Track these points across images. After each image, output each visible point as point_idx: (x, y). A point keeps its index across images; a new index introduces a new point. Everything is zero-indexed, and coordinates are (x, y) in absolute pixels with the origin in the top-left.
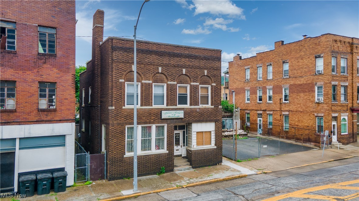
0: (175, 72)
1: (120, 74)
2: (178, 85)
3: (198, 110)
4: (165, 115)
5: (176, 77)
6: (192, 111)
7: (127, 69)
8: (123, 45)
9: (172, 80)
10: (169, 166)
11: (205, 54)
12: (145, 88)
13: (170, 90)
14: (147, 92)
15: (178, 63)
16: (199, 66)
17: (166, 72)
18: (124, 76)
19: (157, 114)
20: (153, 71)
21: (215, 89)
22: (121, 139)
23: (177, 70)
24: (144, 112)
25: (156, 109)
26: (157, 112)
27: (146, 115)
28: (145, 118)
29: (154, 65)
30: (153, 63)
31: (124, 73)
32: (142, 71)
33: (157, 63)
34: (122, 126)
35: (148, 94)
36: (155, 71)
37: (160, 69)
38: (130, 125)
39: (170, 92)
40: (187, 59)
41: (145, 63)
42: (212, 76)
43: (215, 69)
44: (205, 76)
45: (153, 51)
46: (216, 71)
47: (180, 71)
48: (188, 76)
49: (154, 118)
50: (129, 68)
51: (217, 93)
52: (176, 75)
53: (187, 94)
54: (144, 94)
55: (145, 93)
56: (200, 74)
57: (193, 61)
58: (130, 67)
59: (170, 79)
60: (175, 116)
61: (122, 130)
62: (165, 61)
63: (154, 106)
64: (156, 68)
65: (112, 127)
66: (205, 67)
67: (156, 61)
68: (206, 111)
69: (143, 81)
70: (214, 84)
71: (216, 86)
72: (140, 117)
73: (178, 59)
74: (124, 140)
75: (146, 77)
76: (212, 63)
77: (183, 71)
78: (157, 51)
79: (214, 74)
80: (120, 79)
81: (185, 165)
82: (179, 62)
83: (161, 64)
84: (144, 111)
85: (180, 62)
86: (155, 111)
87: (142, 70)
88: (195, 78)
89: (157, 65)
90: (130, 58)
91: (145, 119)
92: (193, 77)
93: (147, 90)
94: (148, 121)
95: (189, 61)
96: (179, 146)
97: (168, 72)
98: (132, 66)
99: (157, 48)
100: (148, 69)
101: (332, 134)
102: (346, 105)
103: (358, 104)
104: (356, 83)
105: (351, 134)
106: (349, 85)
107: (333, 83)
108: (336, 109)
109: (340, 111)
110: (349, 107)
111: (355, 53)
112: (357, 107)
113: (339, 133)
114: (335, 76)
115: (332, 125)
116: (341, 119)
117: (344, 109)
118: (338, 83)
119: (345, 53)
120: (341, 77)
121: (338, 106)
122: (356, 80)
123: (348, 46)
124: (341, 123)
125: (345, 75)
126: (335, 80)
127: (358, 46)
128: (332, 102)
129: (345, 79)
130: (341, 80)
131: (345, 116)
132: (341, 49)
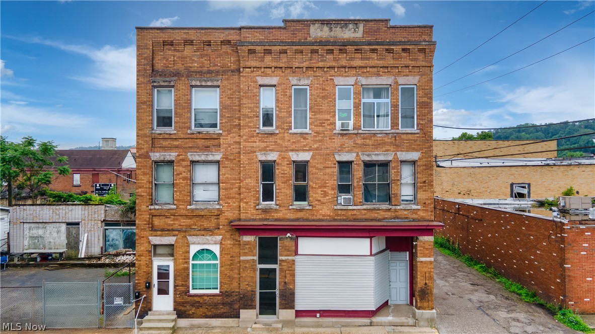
101: (155, 290)
102: (212, 213)
103: (265, 211)
104: (255, 152)
105: (232, 294)
106: (226, 158)
107: (156, 156)
108: (172, 225)
109: (185, 231)
110: (227, 219)
111: (250, 68)
112: (260, 219)
113: (182, 289)
114: (167, 136)
115: (152, 268)
116: (188, 252)
117: (206, 224)
118: (179, 155)
119: (209, 72)
120: (192, 137)
121: (180, 217)
122: (254, 145)
123: (226, 53)
124: (191, 262)
125: (208, 133)
126: (164, 148)
127: (258, 48)
128: (152, 207)
129: (210, 144)
130: (191, 147)
131: (209, 244)
132: (196, 62)
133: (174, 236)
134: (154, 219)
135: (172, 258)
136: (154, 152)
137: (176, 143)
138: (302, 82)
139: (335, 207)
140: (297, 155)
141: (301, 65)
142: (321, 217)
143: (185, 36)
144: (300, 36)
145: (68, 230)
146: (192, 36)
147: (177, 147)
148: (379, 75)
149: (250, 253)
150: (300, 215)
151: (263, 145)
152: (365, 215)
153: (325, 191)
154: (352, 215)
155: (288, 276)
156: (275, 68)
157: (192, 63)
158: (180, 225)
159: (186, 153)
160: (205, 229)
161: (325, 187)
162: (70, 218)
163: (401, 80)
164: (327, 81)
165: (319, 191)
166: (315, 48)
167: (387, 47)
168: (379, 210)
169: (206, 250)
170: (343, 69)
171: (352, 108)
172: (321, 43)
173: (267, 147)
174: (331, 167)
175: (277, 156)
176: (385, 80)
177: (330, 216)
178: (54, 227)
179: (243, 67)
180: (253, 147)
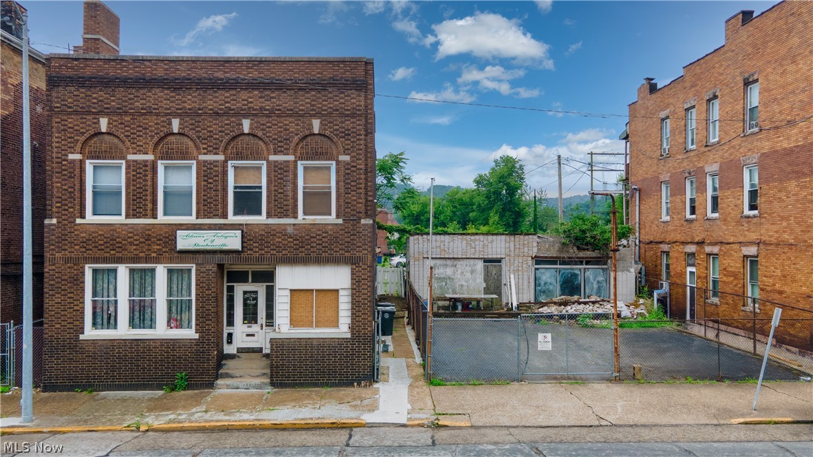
0: (220, 129)
1: (69, 140)
2: (229, 162)
3: (290, 230)
4: (185, 241)
5: (222, 141)
6: (269, 231)
7: (87, 128)
8: (77, 70)
9: (210, 151)
10: (202, 374)
11: (314, 75)
12: (134, 173)
13: (204, 176)
14: (140, 183)
15: (227, 105)
16: (291, 110)
17: (191, 129)
18: (79, 145)
19: (168, 238)
20: (157, 129)
21: (347, 171)
22: (72, 295)
23: (226, 125)
24: (131, 233)
25: (163, 226)
26: (166, 233)
27: (136, 240)
28: (135, 247)
29: (157, 115)
30: (154, 109)
31: (78, 138)
32: (127, 131)
33: (166, 109)
34: (75, 265)
35: (141, 188)
36: (162, 129)
37: (176, 125)
38: (96, 263)
39: (204, 181)
40: (256, 92)
41: (132, 111)
42: (337, 135)
43: (347, 116)
44: (314, 134)
45: (155, 79)
46: (352, 120)
47: (233, 127)
48: (260, 139)
49: (158, 247)
50: (93, 125)
51: (352, 183)
52: (222, 137)
53: (260, 187)
54: (132, 188)
55: (133, 185)
56: (297, 130)
57: (272, 95)
58: (94, 123)
59: (204, 149)
60: (214, 243)
61: (75, 275)
62: (188, 102)
63: (162, 218)
64: (163, 122)
65: (50, 265)
66: (312, 110)
67: (165, 104)
68: (318, 233)
69: (130, 157)
70: (346, 158)
71: (353, 161)
72: (120, 245)
73: (227, 95)
74: (81, 298)
75: (138, 146)
76: (338, 98)
77: (242, 125)
78: (167, 79)
79: (343, 130)
80: (69, 153)
81: (258, 376)
82: (229, 103)
83: (178, 111)
84: (132, 230)
85: (234, 102)
86: (161, 229)
87: (127, 128)
88: (280, 142)
89: (167, 114)
90: (95, 101)
91: (135, 250)
92: (275, 139)
93: (140, 178)
94: (141, 255)
95: (261, 97)
96: (254, 325)
97: (199, 129)
98: (99, 121)
99: (166, 70)
100: (142, 127)
145: (486, 268)
162: (490, 252)
178: (466, 265)
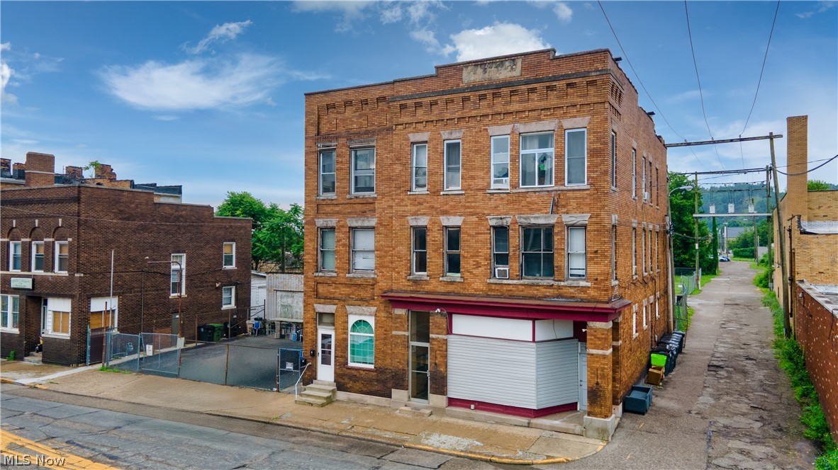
0: (28, 225)
2: (33, 242)
4: (14, 283)
6: (43, 279)
9: (26, 237)
11: (60, 195)
13: (24, 249)
14: (3, 253)
15: (31, 212)
16: (52, 214)
17: (19, 225)
21: (71, 247)
23: (30, 222)
25: (10, 275)
29: (8, 218)
30: (8, 215)
33: (12, 215)
36: (10, 225)
37: (14, 223)
39: (24, 252)
40: (39, 205)
42: (67, 227)
44: (60, 227)
45: (7, 201)
46: (73, 219)
47: (32, 224)
48: (42, 230)
51: (73, 254)
52: (29, 229)
56: (53, 225)
57: (45, 206)
59: (23, 235)
62: (19, 211)
63: (11, 271)
64: (10, 222)
66: (59, 213)
67: (11, 212)
68: (60, 281)
70: (70, 240)
71: (73, 242)
73: (31, 207)
75: (2, 234)
76: (68, 207)
77: (35, 222)
78: (11, 200)
79: (70, 224)
83: (16, 216)
85: (34, 211)
89: (12, 218)
92: (46, 230)
93: (3, 250)
94: (3, 289)
95: (41, 208)
97: (22, 225)
100: (4, 224)
101: (319, 359)
102: (367, 282)
103: (416, 282)
104: (407, 216)
105: (386, 371)
106: (380, 224)
107: (320, 222)
108: (333, 294)
109: (344, 301)
110: (380, 289)
111: (402, 124)
112: (410, 291)
113: (341, 360)
114: (329, 202)
115: (316, 336)
116: (347, 322)
117: (363, 294)
118: (339, 222)
119: (367, 133)
120: (350, 203)
121: (340, 285)
122: (406, 209)
123: (382, 110)
124: (350, 333)
125: (364, 198)
126: (327, 215)
127: (409, 102)
128: (317, 274)
129: (367, 207)
130: (349, 213)
131: (366, 315)
132: (355, 123)
133: (335, 304)
134: (319, 286)
135: (334, 327)
136: (318, 218)
137: (337, 209)
138: (454, 136)
139: (488, 281)
140: (448, 219)
141: (453, 116)
142: (473, 292)
143: (345, 97)
144: (452, 83)
146: (352, 96)
147: (338, 213)
148: (539, 119)
149: (402, 328)
150: (451, 288)
151: (414, 209)
152: (522, 291)
153: (477, 262)
154: (508, 290)
155: (438, 356)
156: (427, 122)
157: (351, 125)
158: (340, 294)
159: (345, 218)
160: (361, 299)
161: (478, 256)
163: (567, 123)
164: (480, 131)
165: (471, 261)
166: (467, 94)
167: (548, 84)
168: (539, 286)
169: (364, 321)
170: (498, 116)
171: (509, 162)
172: (474, 88)
173: (419, 210)
174: (484, 234)
175: (427, 221)
176: (548, 125)
177: (482, 291)
178: (300, 297)
179: (396, 125)
180: (404, 211)
